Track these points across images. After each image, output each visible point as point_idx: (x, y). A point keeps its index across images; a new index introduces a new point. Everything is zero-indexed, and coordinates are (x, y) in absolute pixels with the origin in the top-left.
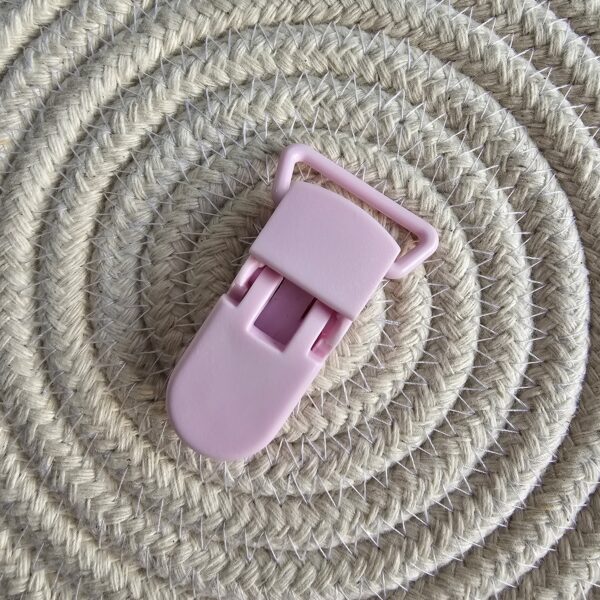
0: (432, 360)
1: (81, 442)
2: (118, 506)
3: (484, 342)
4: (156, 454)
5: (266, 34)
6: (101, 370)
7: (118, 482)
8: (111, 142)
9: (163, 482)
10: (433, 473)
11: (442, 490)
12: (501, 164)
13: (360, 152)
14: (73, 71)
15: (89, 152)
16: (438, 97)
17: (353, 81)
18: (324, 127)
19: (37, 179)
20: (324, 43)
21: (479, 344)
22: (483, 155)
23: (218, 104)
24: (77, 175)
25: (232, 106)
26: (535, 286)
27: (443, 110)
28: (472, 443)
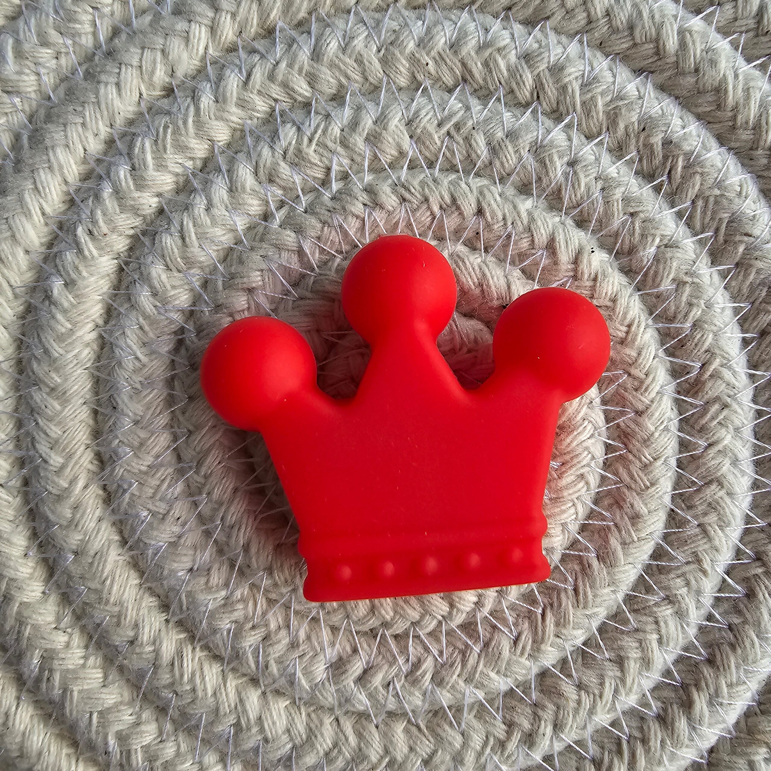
0: (604, 519)
1: (83, 628)
2: (137, 724)
3: (681, 494)
4: (194, 649)
5: (370, 22)
6: (114, 524)
7: (139, 688)
8: (131, 183)
9: (205, 690)
10: (602, 684)
11: (613, 708)
12: (717, 230)
13: (508, 208)
14: (74, 72)
15: (97, 197)
16: (626, 128)
17: (498, 99)
18: (453, 168)
19: (18, 236)
20: (458, 40)
21: (673, 497)
22: (691, 217)
23: (294, 128)
24: (80, 231)
25: (316, 132)
26: (759, 414)
27: (632, 147)
28: (660, 641)
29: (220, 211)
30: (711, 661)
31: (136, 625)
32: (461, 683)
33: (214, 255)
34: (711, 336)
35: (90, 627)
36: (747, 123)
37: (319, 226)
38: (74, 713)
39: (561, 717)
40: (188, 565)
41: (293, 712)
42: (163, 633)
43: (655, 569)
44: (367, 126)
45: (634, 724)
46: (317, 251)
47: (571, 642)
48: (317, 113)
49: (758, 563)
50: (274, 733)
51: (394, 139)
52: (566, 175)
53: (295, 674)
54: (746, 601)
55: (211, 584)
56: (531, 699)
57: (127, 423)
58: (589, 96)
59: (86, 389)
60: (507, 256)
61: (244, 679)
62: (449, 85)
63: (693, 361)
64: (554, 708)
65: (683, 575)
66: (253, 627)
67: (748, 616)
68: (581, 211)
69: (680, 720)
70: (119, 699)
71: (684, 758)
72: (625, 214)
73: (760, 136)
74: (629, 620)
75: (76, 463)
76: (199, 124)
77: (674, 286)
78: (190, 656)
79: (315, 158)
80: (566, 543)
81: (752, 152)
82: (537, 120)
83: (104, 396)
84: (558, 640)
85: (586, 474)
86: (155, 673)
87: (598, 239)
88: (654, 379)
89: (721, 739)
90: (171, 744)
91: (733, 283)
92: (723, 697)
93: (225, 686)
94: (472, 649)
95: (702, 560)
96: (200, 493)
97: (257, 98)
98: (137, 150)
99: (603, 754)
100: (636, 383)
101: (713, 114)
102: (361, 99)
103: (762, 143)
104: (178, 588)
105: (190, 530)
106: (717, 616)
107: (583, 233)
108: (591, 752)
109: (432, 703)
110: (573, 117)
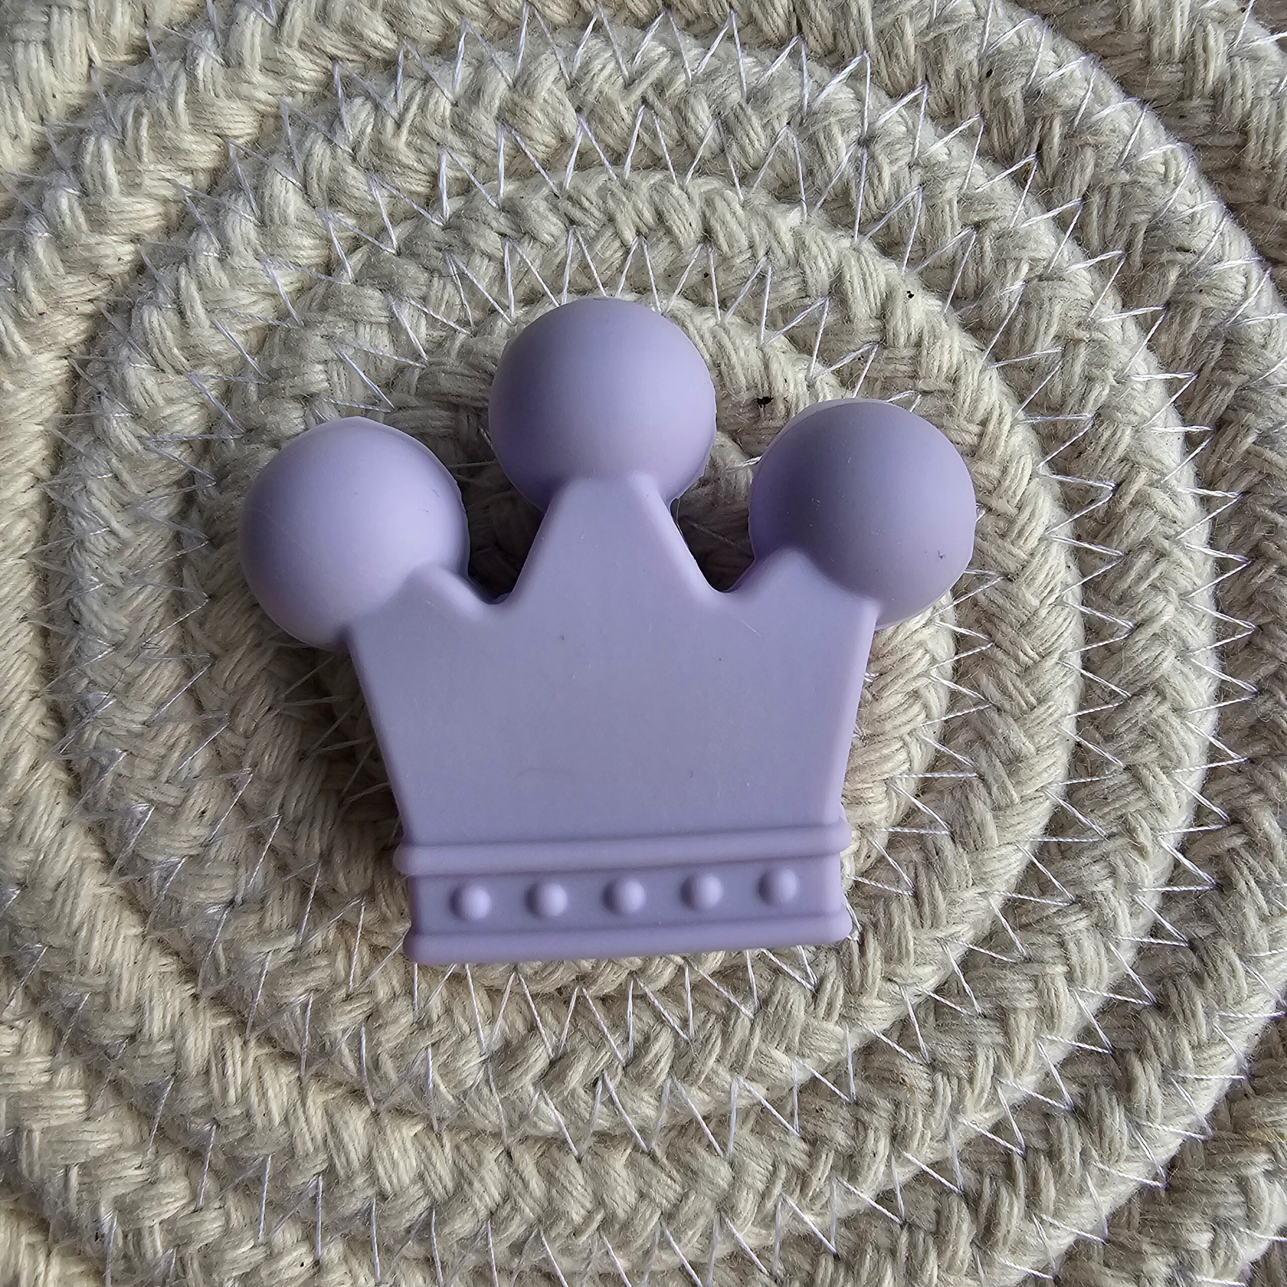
29: (244, 260)
30: (1161, 1007)
31: (139, 1008)
32: (724, 1073)
33: (240, 339)
34: (1129, 431)
35: (57, 1015)
36: (1170, 51)
37: (423, 277)
38: (37, 1169)
39: (902, 1122)
40: (226, 895)
41: (428, 1143)
42: (187, 1019)
43: (1054, 850)
44: (498, 94)
45: (1033, 1126)
46: (423, 322)
47: (913, 989)
48: (408, 76)
49: (1234, 829)
50: (395, 1181)
51: (547, 115)
52: (856, 162)
53: (427, 1075)
54: (1216, 896)
55: (267, 924)
56: (848, 1094)
57: (101, 651)
58: (889, 18)
59: (24, 594)
60: (760, 313)
61: (339, 1091)
62: (640, 15)
63: (1101, 480)
64: (889, 1106)
65: (1104, 857)
66: (348, 998)
67: (1222, 922)
68: (888, 226)
69: (1112, 1113)
70: (117, 1141)
71: (1124, 1180)
72: (964, 226)
73: (1195, 71)
74: (1013, 943)
75: (14, 725)
76: (196, 106)
77: (1059, 349)
78: (238, 1055)
79: (408, 157)
80: (896, 814)
81: (1181, 104)
82: (801, 69)
83: (57, 603)
84: (890, 987)
85: (923, 691)
86: (176, 1089)
87: (921, 274)
88: (1032, 514)
89: (1188, 1145)
90: (214, 1214)
91: (1163, 339)
92: (1186, 1068)
93: (304, 1105)
94: (739, 1011)
95: (1135, 829)
96: (240, 766)
97: (300, 56)
98: (88, 159)
99: (981, 1183)
100: (1001, 524)
101: (1110, 40)
102: (485, 48)
103: (1198, 86)
104: (208, 935)
105: (225, 832)
106: (1168, 926)
107: (893, 265)
108: (960, 1181)
109: (674, 1114)
110: (863, 61)
